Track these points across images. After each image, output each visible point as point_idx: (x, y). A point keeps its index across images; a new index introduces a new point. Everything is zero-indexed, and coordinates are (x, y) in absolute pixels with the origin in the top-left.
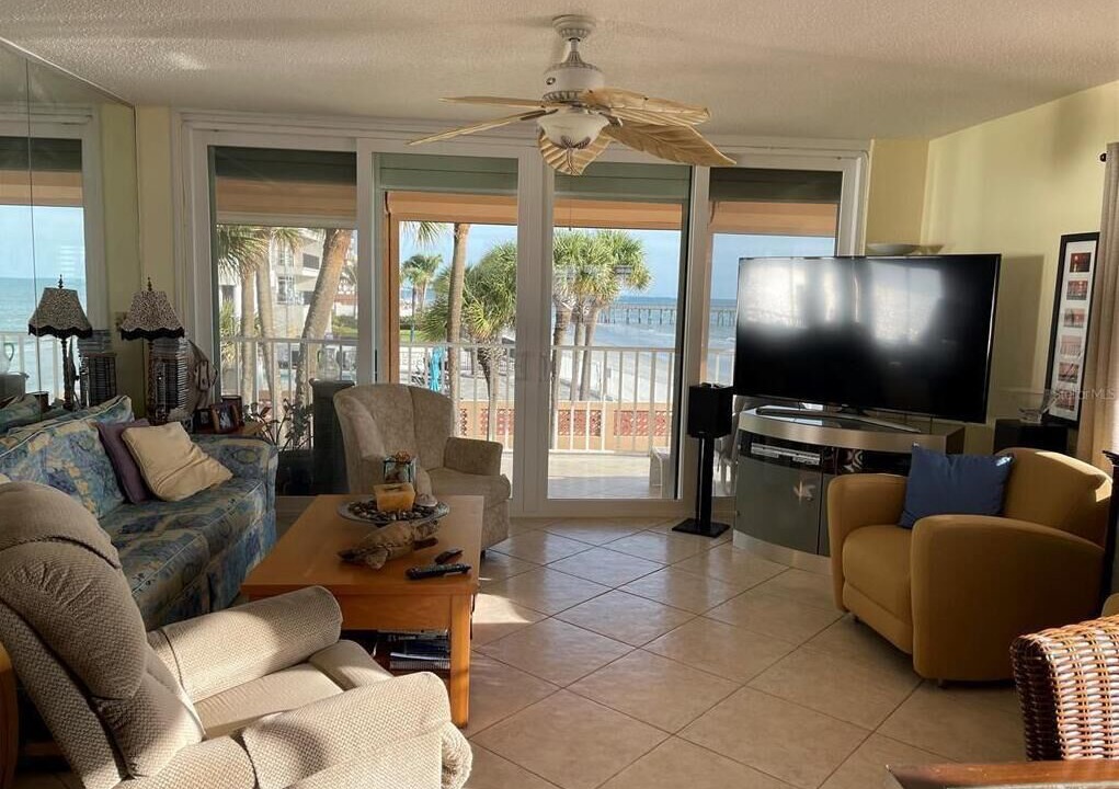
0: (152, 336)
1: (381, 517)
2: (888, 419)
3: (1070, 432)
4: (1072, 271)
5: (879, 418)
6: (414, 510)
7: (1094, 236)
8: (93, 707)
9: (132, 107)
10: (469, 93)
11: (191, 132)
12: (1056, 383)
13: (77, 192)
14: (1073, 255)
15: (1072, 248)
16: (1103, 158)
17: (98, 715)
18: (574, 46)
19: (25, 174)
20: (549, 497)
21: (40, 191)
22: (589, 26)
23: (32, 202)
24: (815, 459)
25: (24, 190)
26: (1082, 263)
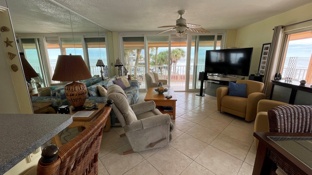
0: (119, 66)
1: (160, 91)
2: (231, 76)
3: (263, 77)
4: (265, 50)
5: (229, 76)
6: (164, 91)
7: (270, 44)
8: (123, 115)
9: (112, 32)
10: (162, 26)
11: (120, 35)
12: (261, 69)
13: (105, 46)
14: (265, 47)
15: (265, 46)
16: (273, 29)
17: (123, 116)
18: (181, 16)
19: (98, 43)
20: (189, 89)
21: (101, 46)
22: (183, 12)
23: (100, 47)
24: (218, 82)
25: (98, 46)
26: (267, 48)
